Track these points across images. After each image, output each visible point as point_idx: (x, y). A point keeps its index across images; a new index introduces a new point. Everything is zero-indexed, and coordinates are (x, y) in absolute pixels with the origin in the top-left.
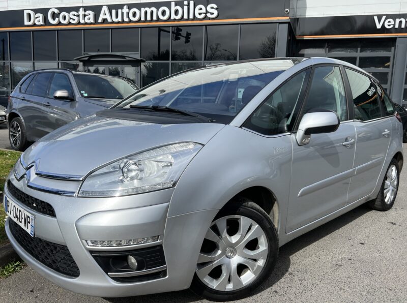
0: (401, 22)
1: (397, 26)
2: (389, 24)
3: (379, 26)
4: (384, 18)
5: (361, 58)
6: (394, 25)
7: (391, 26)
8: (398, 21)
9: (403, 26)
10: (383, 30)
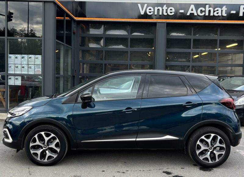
0: (158, 10)
1: (156, 13)
2: (150, 11)
3: (142, 13)
4: (146, 5)
5: (131, 39)
6: (154, 12)
7: (152, 13)
8: (156, 9)
9: (161, 14)
10: (146, 16)
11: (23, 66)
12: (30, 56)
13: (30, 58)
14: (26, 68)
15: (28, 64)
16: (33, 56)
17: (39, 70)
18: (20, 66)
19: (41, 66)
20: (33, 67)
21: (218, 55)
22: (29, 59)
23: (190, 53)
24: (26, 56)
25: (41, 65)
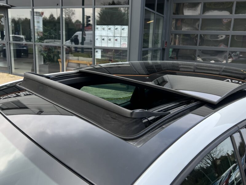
11: (109, 38)
15: (114, 36)
16: (119, 27)
17: (125, 43)
18: (106, 39)
19: (127, 39)
20: (119, 39)
22: (115, 30)
24: (112, 27)
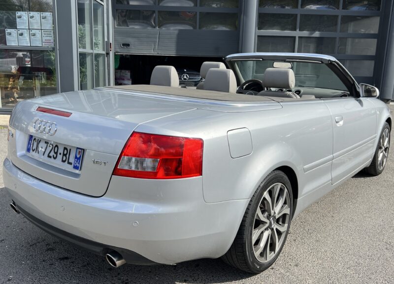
11: (20, 32)
12: (32, 14)
13: (32, 17)
14: (26, 35)
15: (29, 29)
16: (36, 14)
17: (50, 40)
19: (52, 33)
20: (38, 33)
21: (340, 18)
22: (30, 20)
23: (297, 15)
24: (24, 14)
25: (52, 31)
